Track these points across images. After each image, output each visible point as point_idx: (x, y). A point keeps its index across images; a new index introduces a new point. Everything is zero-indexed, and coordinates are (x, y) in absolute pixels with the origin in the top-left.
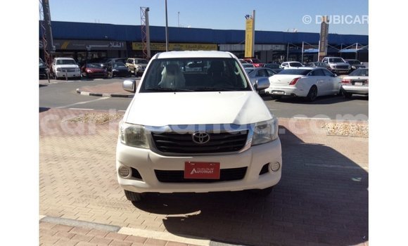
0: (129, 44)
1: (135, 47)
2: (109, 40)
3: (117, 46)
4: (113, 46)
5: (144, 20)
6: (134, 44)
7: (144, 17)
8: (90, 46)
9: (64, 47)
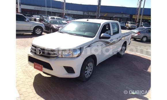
0: (131, 16)
1: (134, 17)
2: (123, 13)
3: (126, 16)
4: (124, 16)
5: (139, 5)
6: (133, 16)
7: (139, 4)
8: (115, 16)
9: (105, 15)
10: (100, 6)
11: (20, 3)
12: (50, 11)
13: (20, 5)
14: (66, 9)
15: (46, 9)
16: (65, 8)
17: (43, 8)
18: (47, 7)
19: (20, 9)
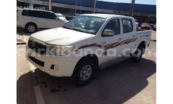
8: (150, 16)
9: (138, 15)
10: (134, 4)
11: (51, 1)
12: (80, 9)
13: (51, 3)
14: (96, 8)
15: (76, 7)
16: (95, 6)
17: (73, 6)
18: (77, 5)
19: (51, 7)
